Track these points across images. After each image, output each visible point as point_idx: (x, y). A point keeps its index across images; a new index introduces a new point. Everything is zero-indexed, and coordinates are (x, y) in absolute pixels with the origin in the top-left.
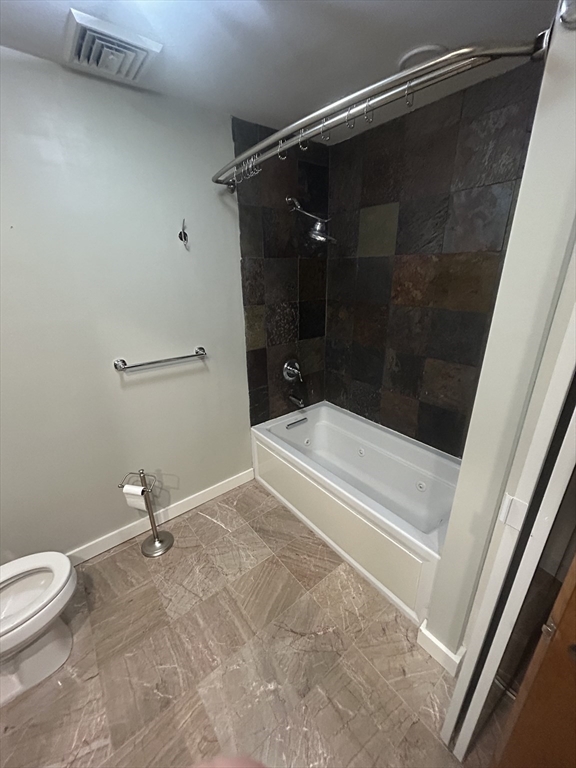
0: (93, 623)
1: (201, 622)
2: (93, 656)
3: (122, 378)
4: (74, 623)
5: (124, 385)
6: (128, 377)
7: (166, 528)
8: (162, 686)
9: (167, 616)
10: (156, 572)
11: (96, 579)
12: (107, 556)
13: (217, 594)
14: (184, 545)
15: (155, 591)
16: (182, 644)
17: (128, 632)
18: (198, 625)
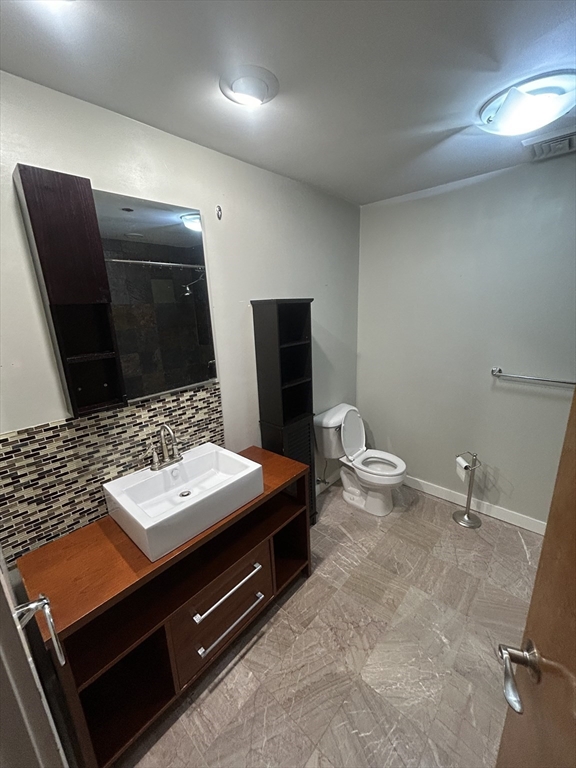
0: (402, 516)
1: (445, 572)
2: (390, 526)
3: (495, 382)
4: (396, 508)
5: (494, 388)
6: (499, 383)
7: (481, 517)
8: (400, 566)
9: (432, 549)
10: (450, 530)
11: (420, 503)
12: (435, 499)
13: (470, 575)
14: (482, 536)
15: (439, 535)
16: (425, 566)
17: (410, 534)
18: (442, 570)
